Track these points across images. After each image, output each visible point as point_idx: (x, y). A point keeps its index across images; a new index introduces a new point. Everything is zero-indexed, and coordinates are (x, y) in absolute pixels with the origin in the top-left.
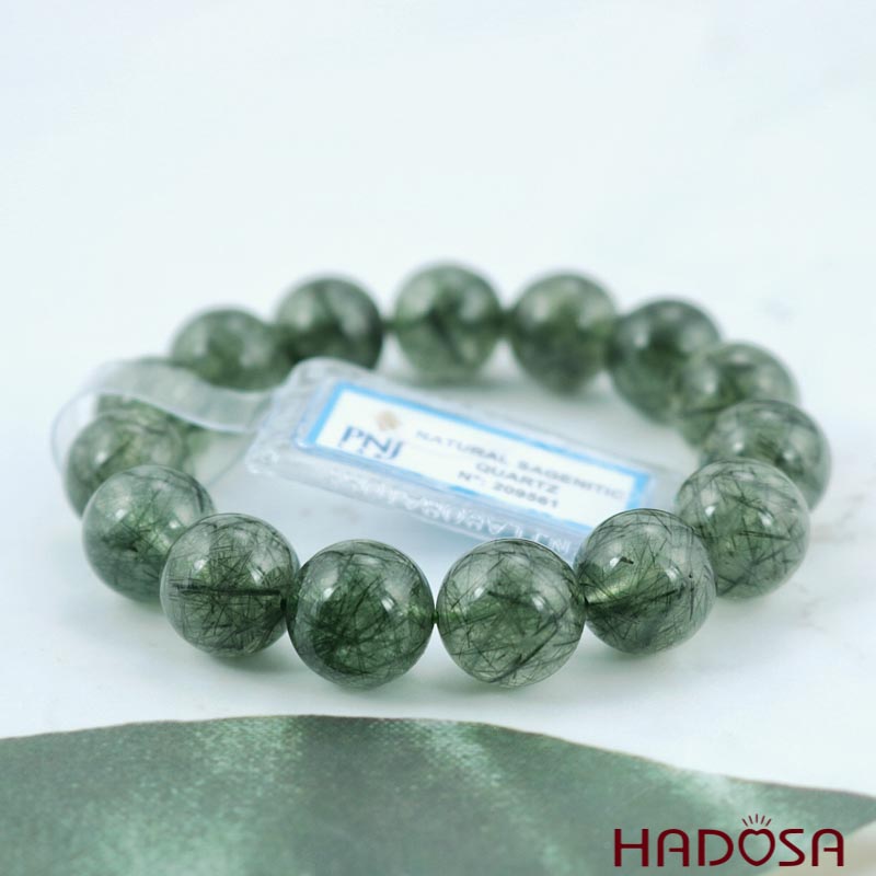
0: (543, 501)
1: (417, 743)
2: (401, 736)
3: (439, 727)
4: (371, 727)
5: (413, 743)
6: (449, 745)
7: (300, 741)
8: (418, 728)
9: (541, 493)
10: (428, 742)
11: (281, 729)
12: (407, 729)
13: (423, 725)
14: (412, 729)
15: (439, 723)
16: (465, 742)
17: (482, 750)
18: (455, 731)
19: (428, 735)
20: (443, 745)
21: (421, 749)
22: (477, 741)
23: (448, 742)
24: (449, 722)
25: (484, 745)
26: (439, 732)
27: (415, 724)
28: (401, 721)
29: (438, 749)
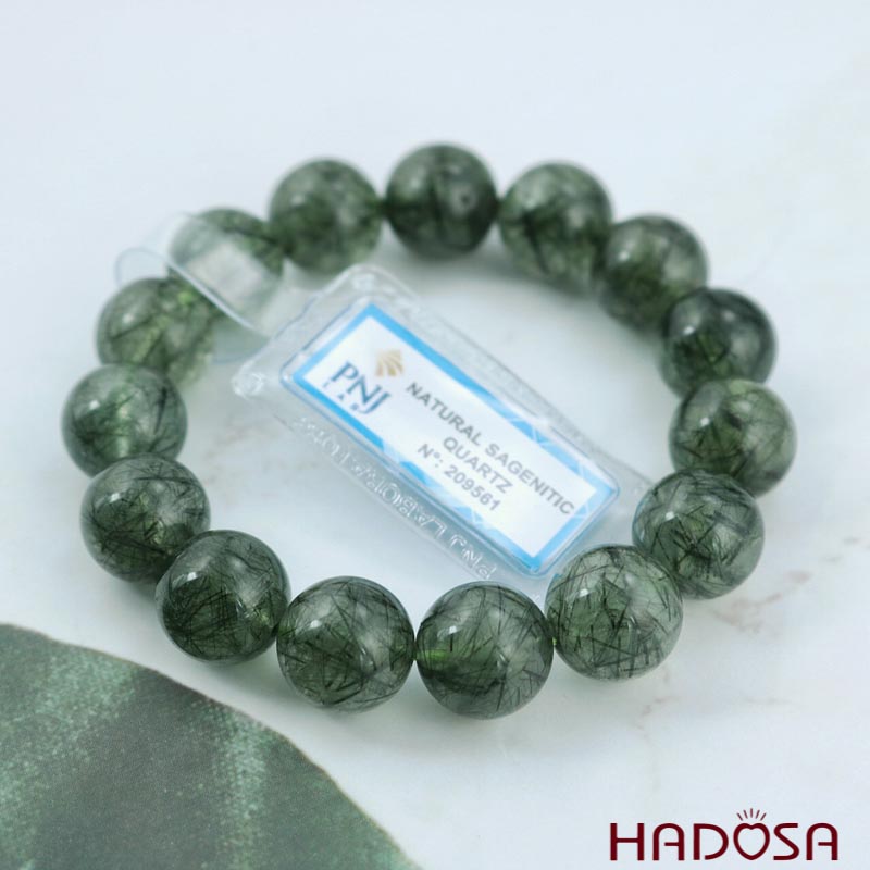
0: (485, 499)
1: (217, 740)
2: (210, 726)
3: (247, 727)
4: (194, 705)
5: (213, 739)
6: (241, 753)
7: (127, 699)
8: (229, 722)
9: (490, 488)
10: (226, 743)
11: (122, 678)
12: (220, 719)
13: (237, 719)
14: (224, 720)
15: (251, 722)
16: (255, 755)
17: (262, 770)
18: (257, 738)
19: (232, 734)
20: (236, 752)
21: (216, 749)
22: (265, 758)
23: (242, 749)
24: (259, 725)
25: (269, 766)
26: (242, 734)
27: (230, 718)
28: (222, 707)
29: (228, 755)
